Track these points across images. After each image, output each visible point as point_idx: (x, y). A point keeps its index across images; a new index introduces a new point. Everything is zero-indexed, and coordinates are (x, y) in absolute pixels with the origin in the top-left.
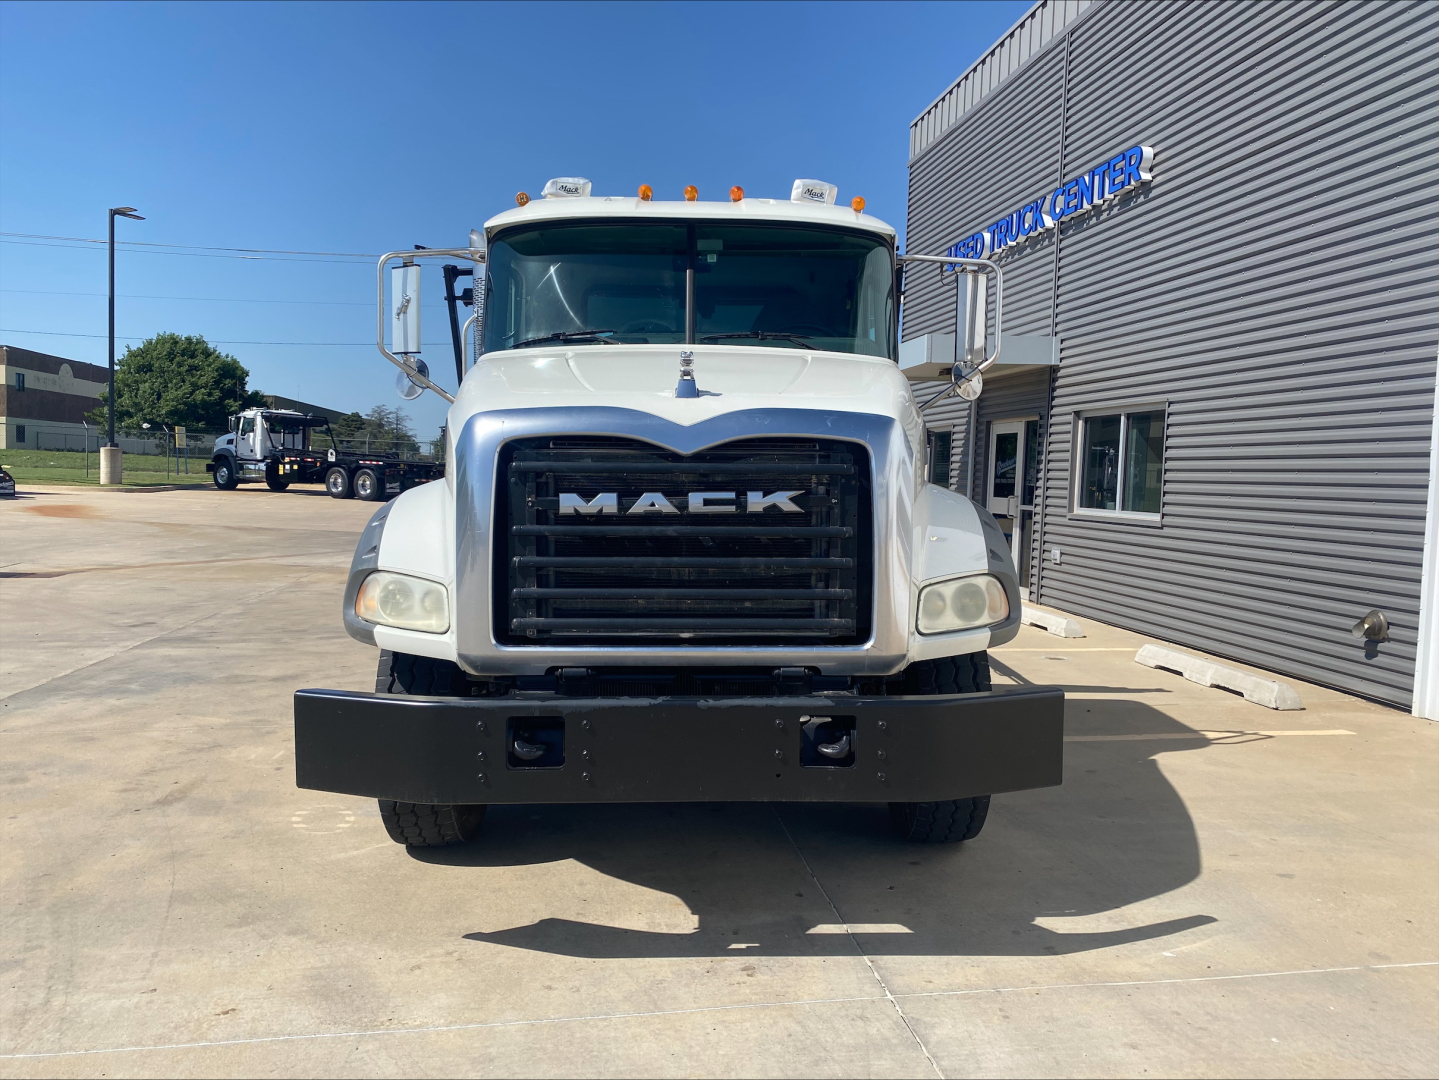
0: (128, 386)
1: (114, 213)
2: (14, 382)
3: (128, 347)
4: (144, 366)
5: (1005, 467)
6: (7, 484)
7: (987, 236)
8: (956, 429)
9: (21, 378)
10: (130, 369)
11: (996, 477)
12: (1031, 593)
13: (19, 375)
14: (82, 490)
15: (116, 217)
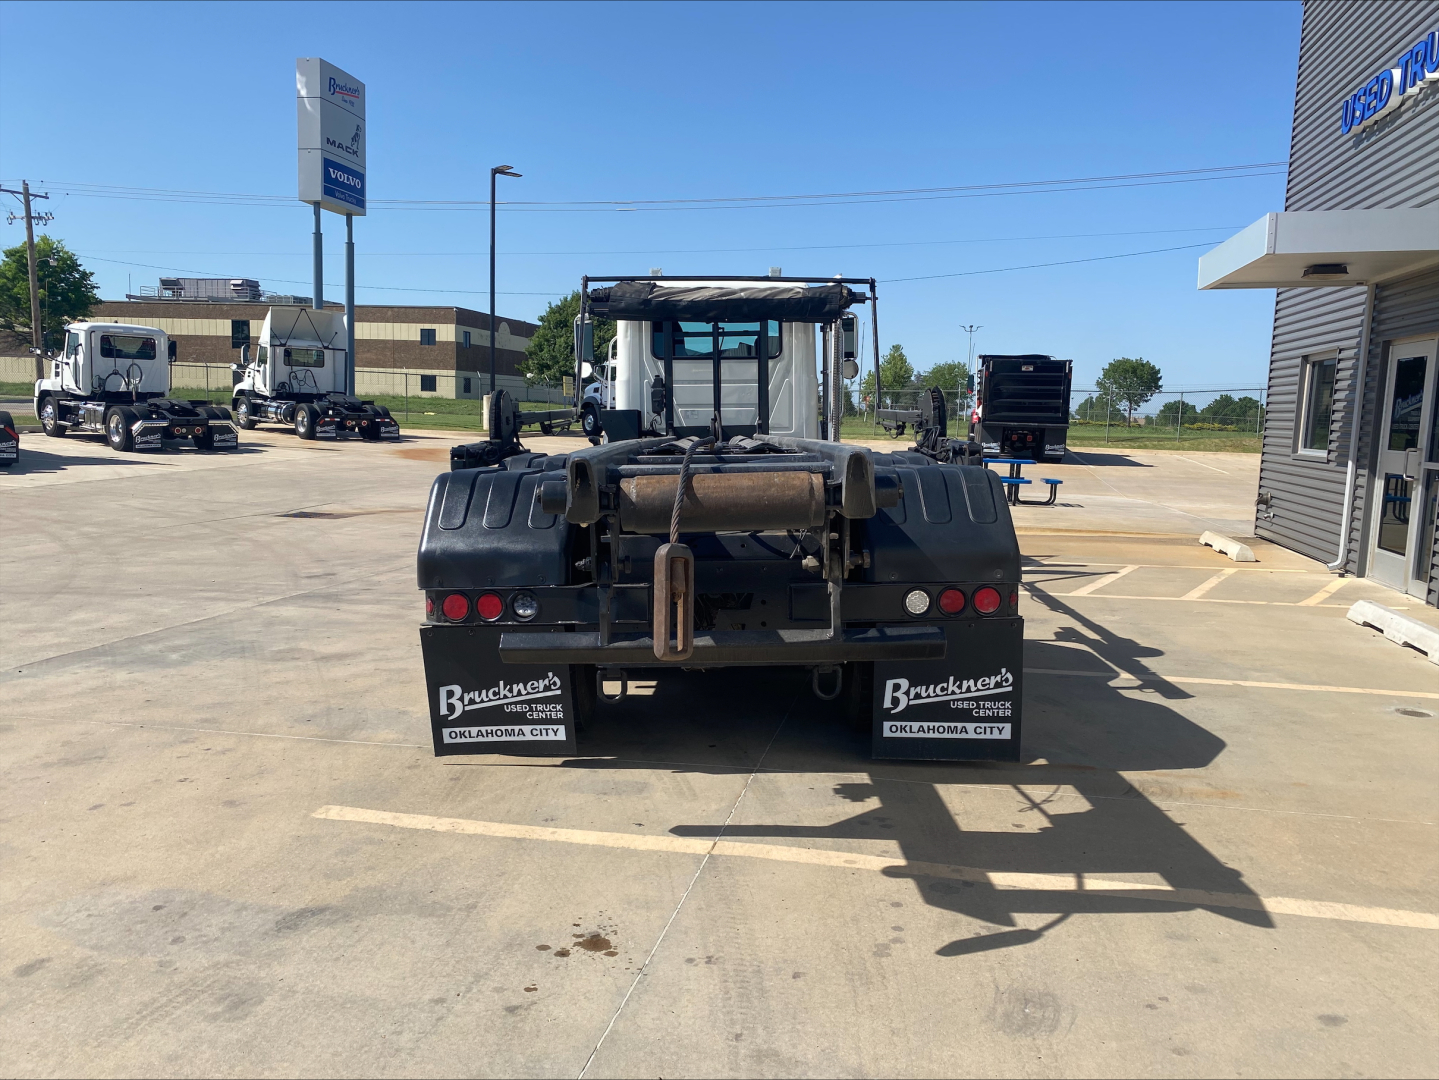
0: (548, 341)
1: (495, 171)
2: (462, 340)
3: (550, 303)
4: (561, 322)
5: (1406, 408)
6: (393, 428)
7: (1397, 74)
8: (1344, 355)
9: (467, 335)
10: (550, 324)
11: (1393, 422)
12: (1430, 591)
13: (466, 333)
14: (462, 435)
15: (497, 175)
